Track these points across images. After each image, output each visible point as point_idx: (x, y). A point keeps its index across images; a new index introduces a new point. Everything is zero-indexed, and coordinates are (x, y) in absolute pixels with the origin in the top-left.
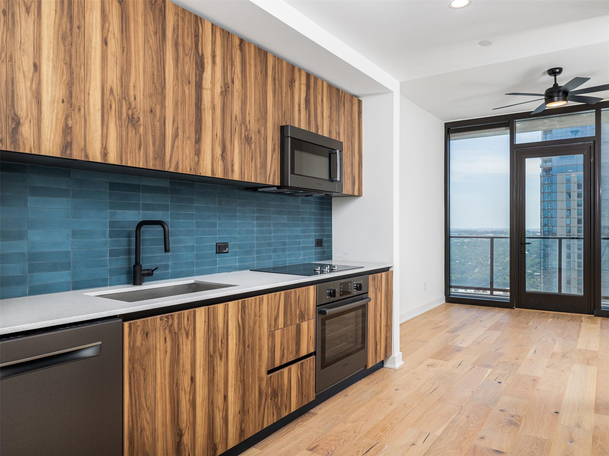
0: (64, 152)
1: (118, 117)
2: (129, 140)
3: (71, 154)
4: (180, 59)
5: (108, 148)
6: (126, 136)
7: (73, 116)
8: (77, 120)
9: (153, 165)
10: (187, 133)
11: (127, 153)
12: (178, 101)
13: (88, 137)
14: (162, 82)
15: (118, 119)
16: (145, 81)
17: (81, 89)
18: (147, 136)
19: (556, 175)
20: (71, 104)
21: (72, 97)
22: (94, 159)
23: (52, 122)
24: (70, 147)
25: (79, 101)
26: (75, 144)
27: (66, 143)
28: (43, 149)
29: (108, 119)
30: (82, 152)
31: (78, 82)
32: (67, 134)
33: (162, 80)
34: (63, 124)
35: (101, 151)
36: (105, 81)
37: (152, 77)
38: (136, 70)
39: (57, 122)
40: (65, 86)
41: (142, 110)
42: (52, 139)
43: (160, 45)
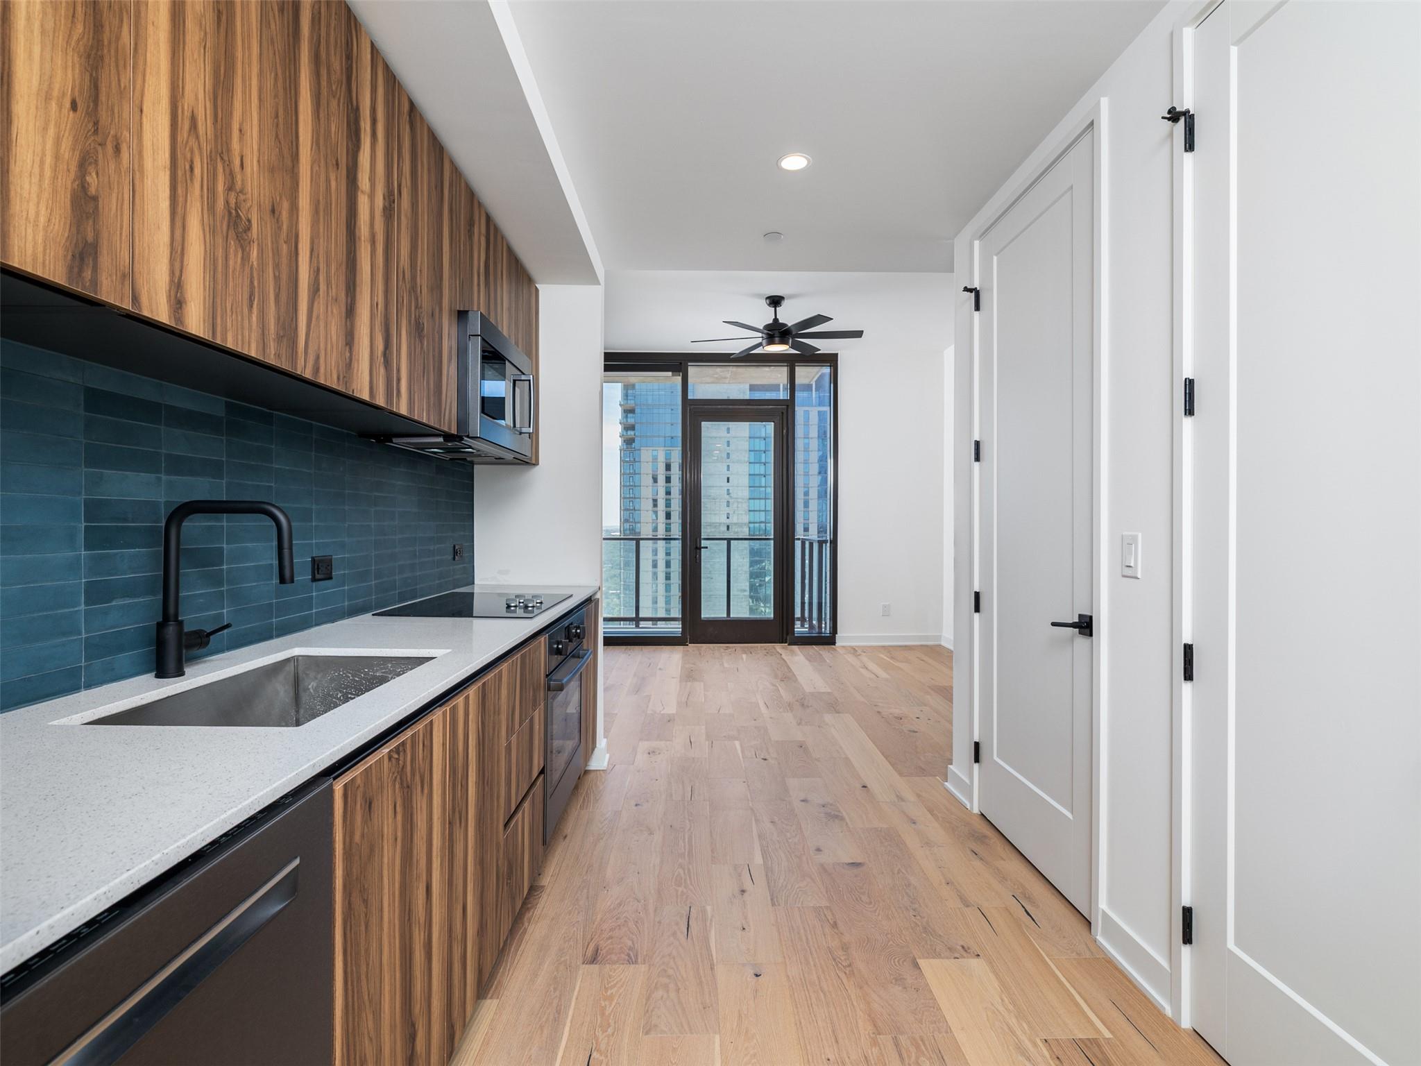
0: (76, 270)
1: (208, 204)
2: (231, 277)
3: (95, 283)
4: (324, 102)
5: (185, 287)
6: (224, 262)
7: (100, 162)
8: (112, 179)
9: (275, 354)
10: (333, 286)
11: (226, 311)
12: (319, 201)
13: (139, 242)
14: (292, 142)
15: (208, 210)
16: (261, 127)
17: (122, 86)
18: (264, 274)
19: (640, 450)
20: (96, 123)
21: (100, 103)
22: (152, 312)
23: (42, 163)
24: (93, 260)
25: (117, 120)
26: (105, 252)
27: (81, 246)
28: (16, 248)
29: (186, 201)
30: (123, 284)
31: (113, 59)
32: (84, 215)
33: (292, 138)
34: (74, 180)
35: (170, 291)
36: (178, 86)
37: (275, 120)
38: (245, 87)
39: (56, 166)
40: (81, 57)
41: (255, 202)
42: (42, 220)
43: (289, 45)
